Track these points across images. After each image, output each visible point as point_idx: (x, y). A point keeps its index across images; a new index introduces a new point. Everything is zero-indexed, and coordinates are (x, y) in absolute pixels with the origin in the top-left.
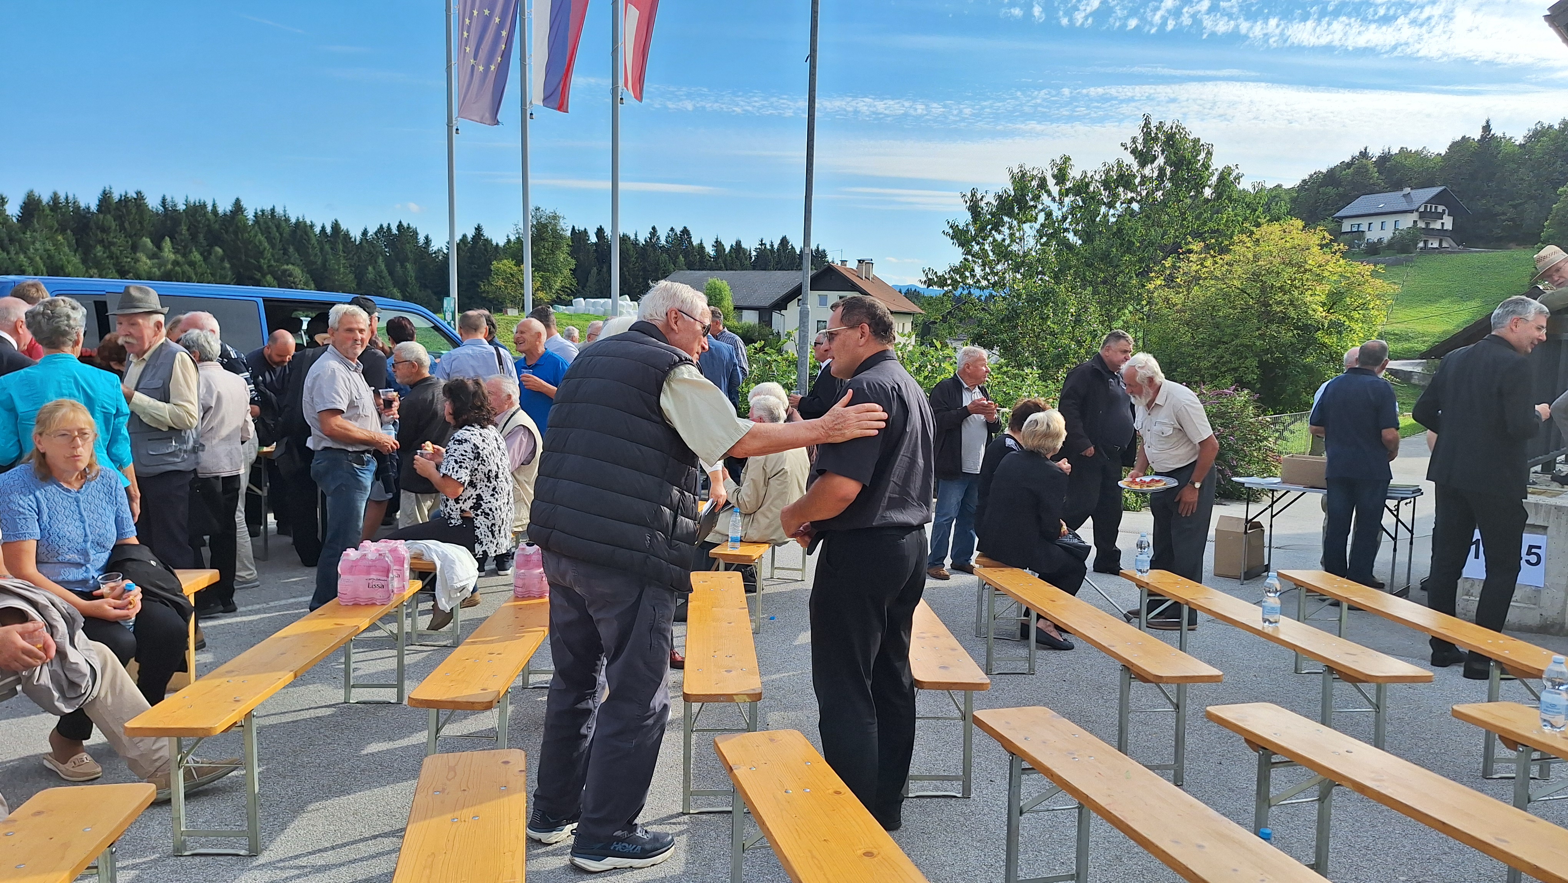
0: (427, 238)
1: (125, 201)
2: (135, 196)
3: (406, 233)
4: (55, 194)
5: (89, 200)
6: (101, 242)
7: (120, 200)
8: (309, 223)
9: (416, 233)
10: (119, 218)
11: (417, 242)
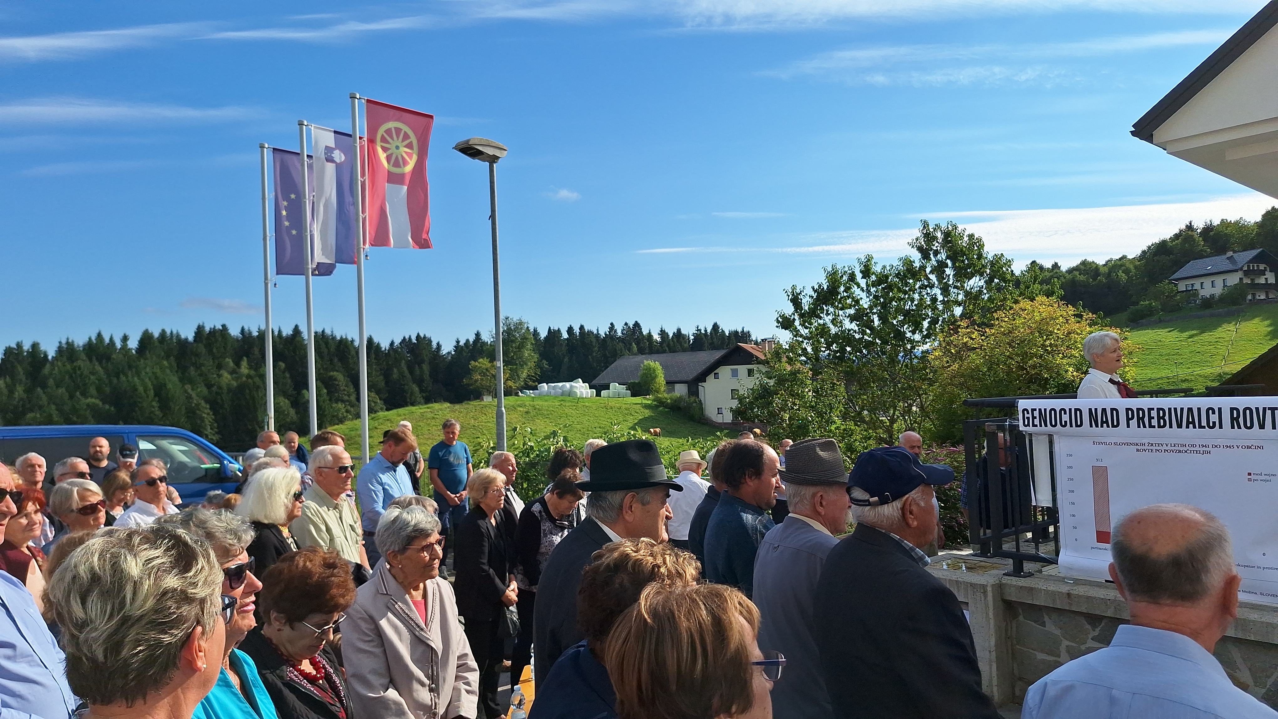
0: (438, 344)
1: (213, 332)
2: (221, 328)
3: (423, 342)
4: (163, 331)
5: (188, 334)
6: (194, 364)
7: (210, 331)
8: (350, 339)
9: (430, 341)
10: (209, 346)
11: (432, 348)
